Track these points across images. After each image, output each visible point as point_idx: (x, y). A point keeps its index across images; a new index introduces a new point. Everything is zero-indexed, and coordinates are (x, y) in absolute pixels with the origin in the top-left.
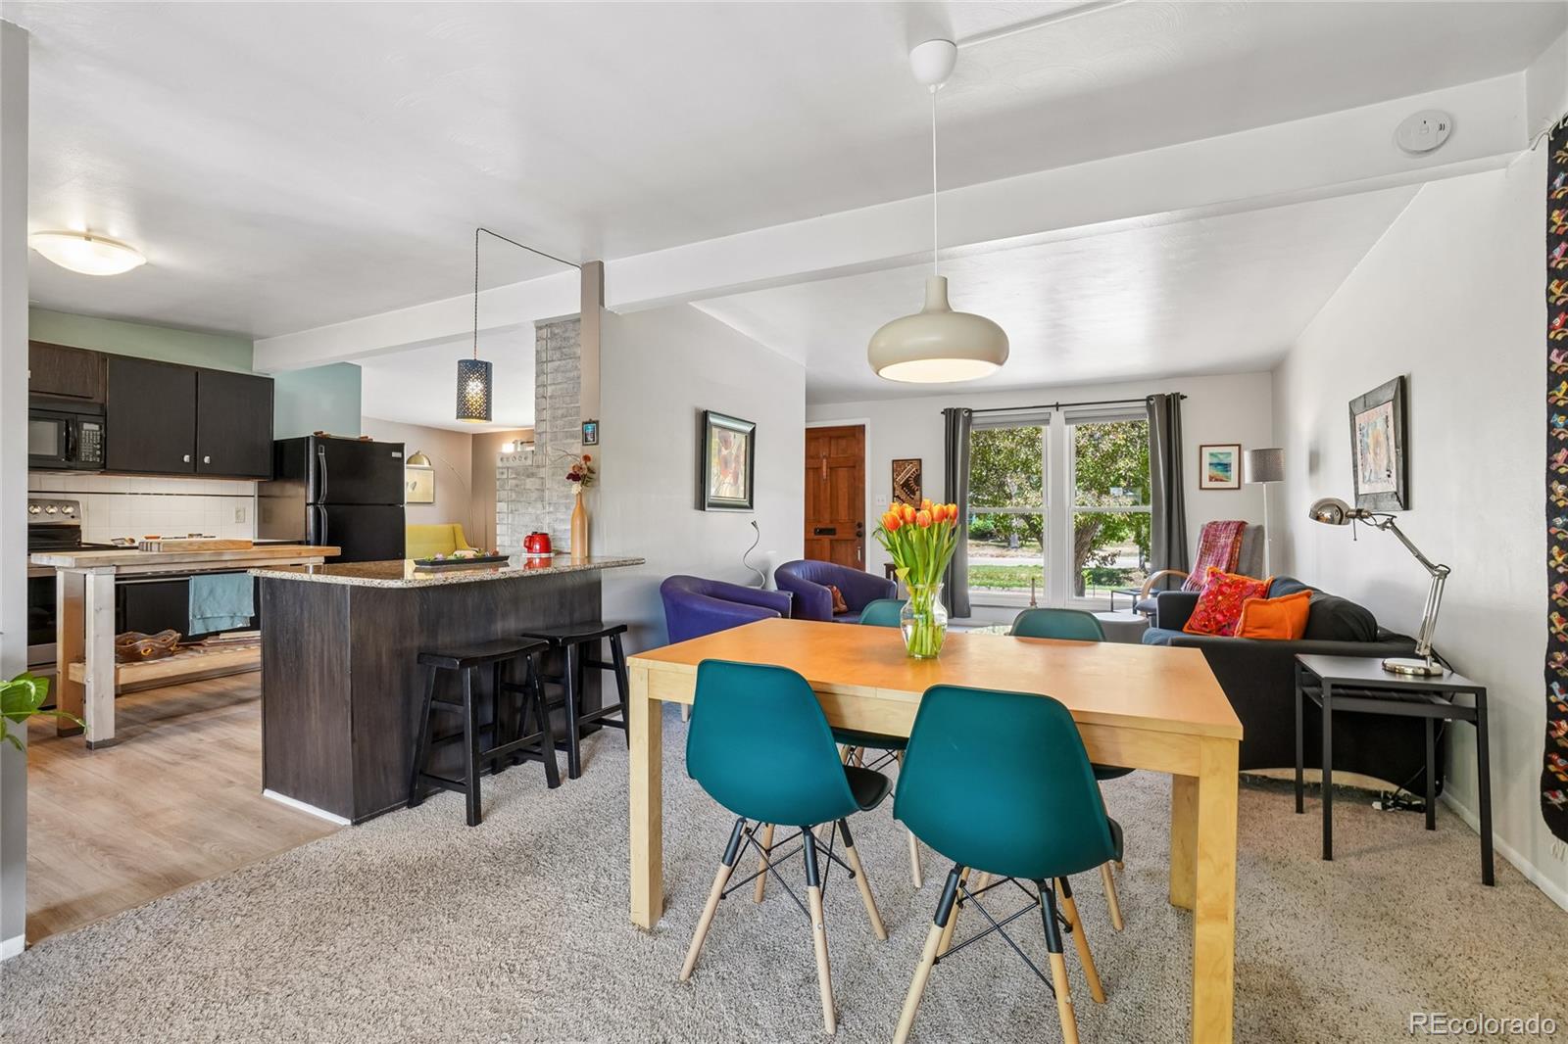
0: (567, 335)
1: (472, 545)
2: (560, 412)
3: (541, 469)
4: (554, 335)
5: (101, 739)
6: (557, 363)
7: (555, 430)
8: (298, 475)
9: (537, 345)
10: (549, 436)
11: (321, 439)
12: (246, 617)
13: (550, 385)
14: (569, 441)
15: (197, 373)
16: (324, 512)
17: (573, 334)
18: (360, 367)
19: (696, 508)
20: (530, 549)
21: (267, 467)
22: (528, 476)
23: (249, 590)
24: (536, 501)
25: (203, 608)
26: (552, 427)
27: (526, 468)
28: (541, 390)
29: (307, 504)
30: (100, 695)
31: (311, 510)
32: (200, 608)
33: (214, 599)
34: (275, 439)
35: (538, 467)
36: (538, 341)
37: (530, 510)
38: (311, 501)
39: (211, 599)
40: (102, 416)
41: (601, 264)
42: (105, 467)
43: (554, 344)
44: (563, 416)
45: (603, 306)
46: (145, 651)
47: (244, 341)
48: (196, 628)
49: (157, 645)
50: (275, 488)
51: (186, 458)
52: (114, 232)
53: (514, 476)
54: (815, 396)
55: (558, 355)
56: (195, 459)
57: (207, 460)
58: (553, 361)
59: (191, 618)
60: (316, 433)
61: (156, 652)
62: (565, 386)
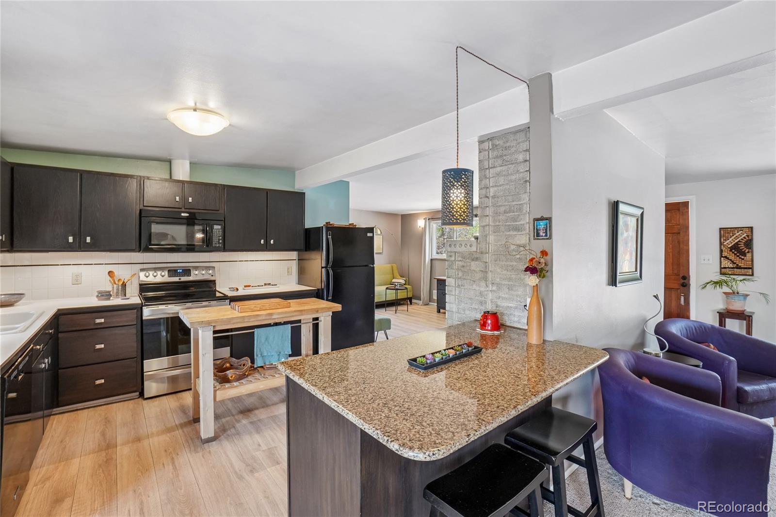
0: (508, 144)
1: (402, 276)
2: (502, 209)
3: (484, 255)
4: (495, 147)
5: (207, 437)
6: (499, 169)
7: (497, 223)
8: (317, 247)
9: (479, 155)
10: (491, 229)
11: (329, 227)
12: (287, 354)
13: (493, 186)
14: (511, 233)
15: (267, 192)
16: (331, 272)
17: (514, 143)
18: (348, 182)
19: (609, 284)
20: (483, 326)
21: (301, 243)
22: (473, 260)
23: (288, 336)
24: (480, 279)
25: (262, 350)
26: (494, 221)
27: (471, 254)
28: (484, 191)
29: (322, 268)
30: (206, 409)
31: (324, 270)
32: (260, 349)
33: (269, 343)
34: (306, 227)
35: (482, 253)
36: (480, 152)
37: (474, 286)
38: (324, 265)
39: (267, 343)
40: (223, 222)
41: (550, 75)
42: (224, 249)
43: (495, 153)
44: (505, 212)
45: (553, 113)
46: (231, 377)
47: (290, 171)
48: (259, 362)
49: (237, 373)
50: (307, 255)
51: (262, 242)
52: (212, 104)
53: (460, 259)
54: (671, 178)
55: (500, 161)
56: (266, 242)
57: (272, 242)
58: (494, 167)
59: (255, 357)
60: (327, 223)
61: (237, 377)
62: (508, 187)
